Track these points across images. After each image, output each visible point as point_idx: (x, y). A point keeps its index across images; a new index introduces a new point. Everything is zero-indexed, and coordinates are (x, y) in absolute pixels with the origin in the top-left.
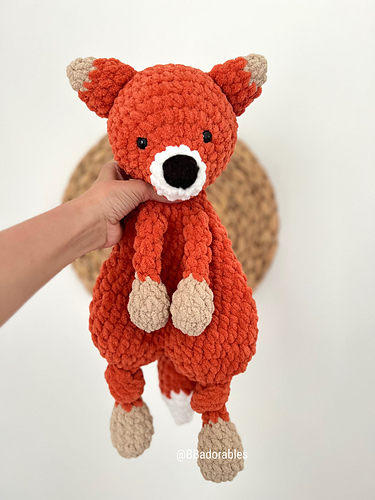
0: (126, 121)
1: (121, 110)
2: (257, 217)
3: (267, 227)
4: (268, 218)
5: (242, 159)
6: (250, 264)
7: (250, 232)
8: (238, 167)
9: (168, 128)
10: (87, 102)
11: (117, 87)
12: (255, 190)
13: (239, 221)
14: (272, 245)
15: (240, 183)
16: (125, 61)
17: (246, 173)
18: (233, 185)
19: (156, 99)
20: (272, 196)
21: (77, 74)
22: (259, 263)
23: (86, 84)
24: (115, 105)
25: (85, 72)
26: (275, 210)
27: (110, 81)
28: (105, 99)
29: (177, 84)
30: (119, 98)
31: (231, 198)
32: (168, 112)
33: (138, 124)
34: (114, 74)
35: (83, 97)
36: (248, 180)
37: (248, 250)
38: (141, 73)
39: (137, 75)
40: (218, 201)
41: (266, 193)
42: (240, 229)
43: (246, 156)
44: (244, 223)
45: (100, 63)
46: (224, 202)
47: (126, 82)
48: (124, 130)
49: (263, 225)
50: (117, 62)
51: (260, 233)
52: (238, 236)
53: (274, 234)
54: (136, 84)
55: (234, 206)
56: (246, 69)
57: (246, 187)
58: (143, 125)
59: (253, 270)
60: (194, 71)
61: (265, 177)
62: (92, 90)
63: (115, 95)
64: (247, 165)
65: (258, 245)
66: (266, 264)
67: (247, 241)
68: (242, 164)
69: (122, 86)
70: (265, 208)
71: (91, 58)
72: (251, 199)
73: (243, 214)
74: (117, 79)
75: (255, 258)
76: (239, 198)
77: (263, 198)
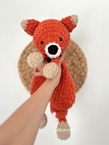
0: (37, 37)
1: (36, 34)
2: (80, 68)
3: (83, 71)
4: (84, 68)
5: (76, 49)
6: (78, 82)
7: (78, 72)
8: (75, 52)
9: (49, 38)
10: (27, 32)
11: (35, 27)
12: (80, 59)
13: (74, 68)
14: (85, 76)
15: (75, 57)
16: (36, 20)
17: (77, 54)
18: (73, 57)
19: (45, 30)
20: (85, 61)
21: (23, 25)
22: (80, 82)
23: (26, 27)
24: (34, 32)
25: (25, 24)
26: (86, 65)
27: (32, 26)
28: (32, 31)
29: (51, 25)
30: (35, 30)
31: (72, 61)
32: (49, 33)
33: (41, 37)
34: (33, 24)
35: (25, 31)
36: (78, 56)
37: (77, 78)
38: (41, 23)
39: (40, 23)
40: (68, 63)
41: (83, 60)
42: (75, 71)
43: (77, 48)
44: (76, 69)
45: (29, 21)
46: (70, 63)
47: (37, 26)
48: (37, 39)
49: (82, 70)
50: (34, 20)
51: (81, 73)
52: (74, 73)
53: (86, 73)
54: (39, 26)
55: (73, 64)
56: (71, 20)
57: (77, 58)
58: (42, 37)
59: (79, 84)
60: (56, 21)
61: (83, 55)
62: (28, 29)
63: (34, 30)
64: (77, 51)
65: (80, 76)
66: (83, 82)
67: (77, 75)
68: (76, 51)
69: (36, 27)
70: (83, 65)
71: (27, 20)
72: (78, 62)
73: (76, 67)
74: (34, 25)
75: (79, 80)
76: (75, 62)
77: (82, 62)
